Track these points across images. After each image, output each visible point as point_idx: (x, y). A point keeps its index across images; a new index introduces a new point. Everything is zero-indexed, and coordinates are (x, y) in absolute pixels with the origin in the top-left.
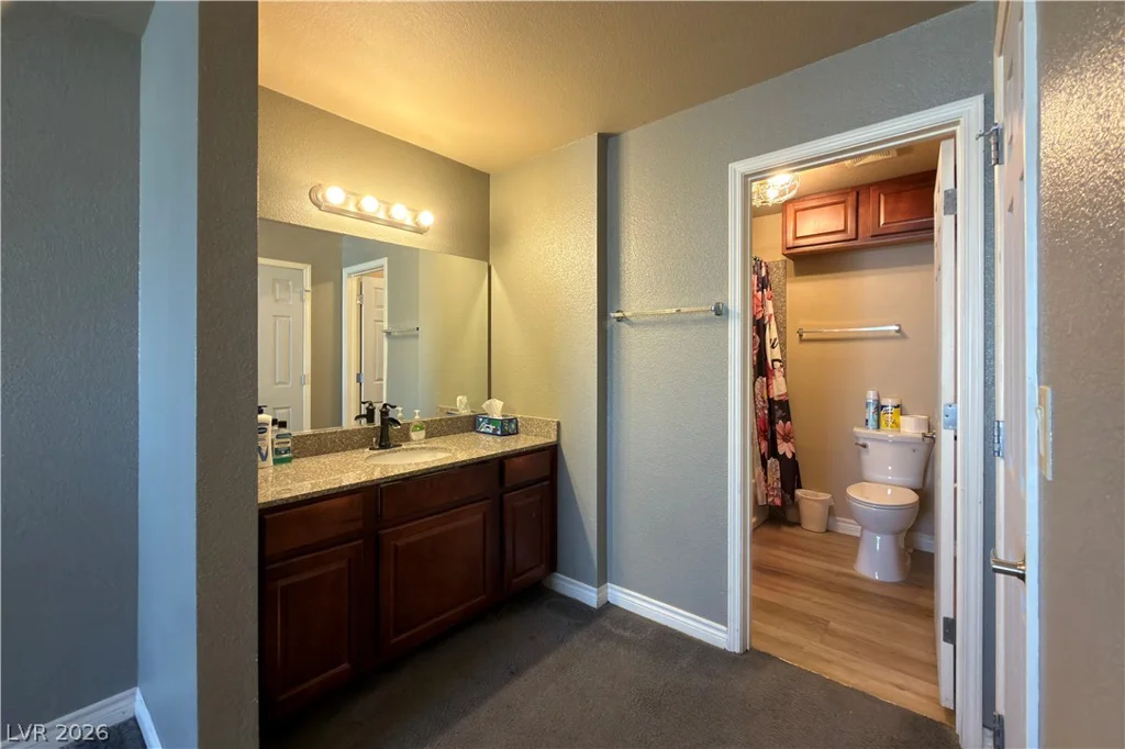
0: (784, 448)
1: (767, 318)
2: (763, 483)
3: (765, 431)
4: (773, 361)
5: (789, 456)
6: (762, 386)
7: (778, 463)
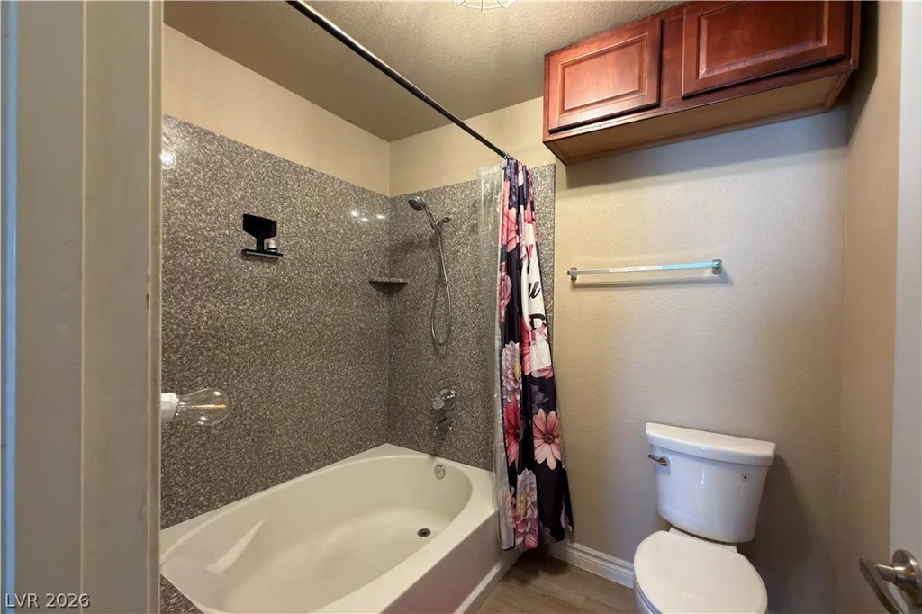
0: (545, 453)
1: (524, 251)
2: (510, 513)
3: (516, 428)
4: (532, 317)
5: (552, 465)
6: (513, 356)
7: (534, 478)
